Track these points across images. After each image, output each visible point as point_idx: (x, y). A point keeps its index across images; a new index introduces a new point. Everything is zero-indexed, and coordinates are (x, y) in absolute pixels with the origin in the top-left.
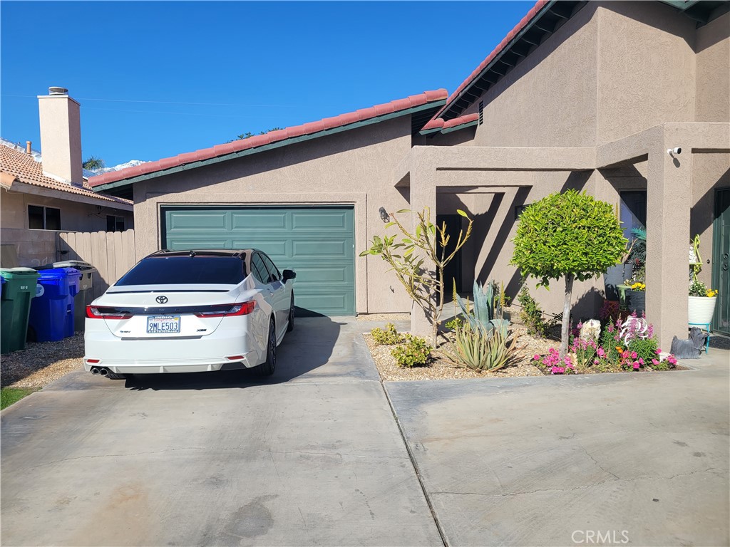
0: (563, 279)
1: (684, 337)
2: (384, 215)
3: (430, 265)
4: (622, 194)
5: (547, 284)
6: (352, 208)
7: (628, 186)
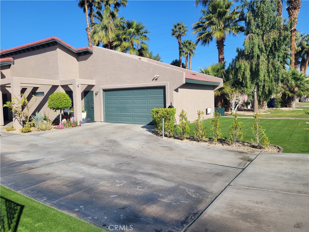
0: (59, 110)
1: (82, 121)
4: (66, 91)
5: (56, 111)
7: (67, 90)
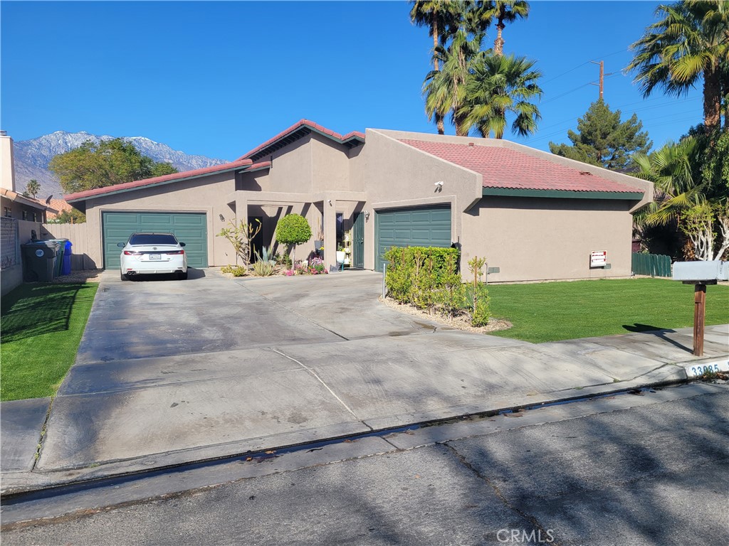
1: (334, 265)
2: (222, 218)
3: (246, 241)
6: (205, 214)
